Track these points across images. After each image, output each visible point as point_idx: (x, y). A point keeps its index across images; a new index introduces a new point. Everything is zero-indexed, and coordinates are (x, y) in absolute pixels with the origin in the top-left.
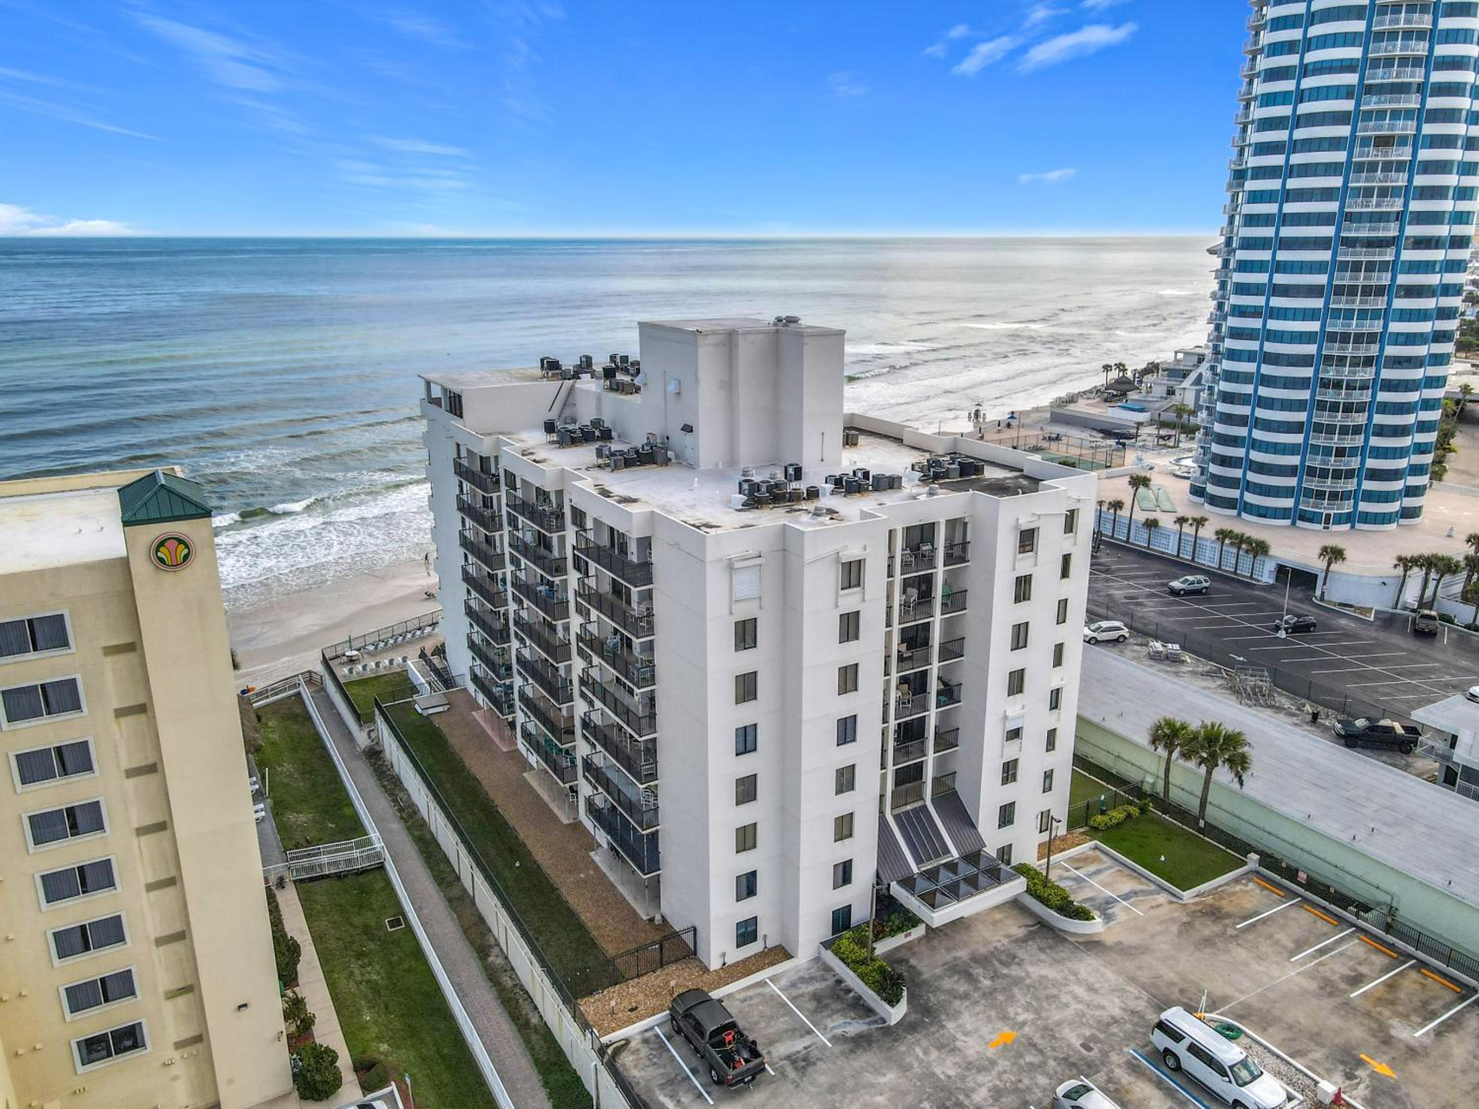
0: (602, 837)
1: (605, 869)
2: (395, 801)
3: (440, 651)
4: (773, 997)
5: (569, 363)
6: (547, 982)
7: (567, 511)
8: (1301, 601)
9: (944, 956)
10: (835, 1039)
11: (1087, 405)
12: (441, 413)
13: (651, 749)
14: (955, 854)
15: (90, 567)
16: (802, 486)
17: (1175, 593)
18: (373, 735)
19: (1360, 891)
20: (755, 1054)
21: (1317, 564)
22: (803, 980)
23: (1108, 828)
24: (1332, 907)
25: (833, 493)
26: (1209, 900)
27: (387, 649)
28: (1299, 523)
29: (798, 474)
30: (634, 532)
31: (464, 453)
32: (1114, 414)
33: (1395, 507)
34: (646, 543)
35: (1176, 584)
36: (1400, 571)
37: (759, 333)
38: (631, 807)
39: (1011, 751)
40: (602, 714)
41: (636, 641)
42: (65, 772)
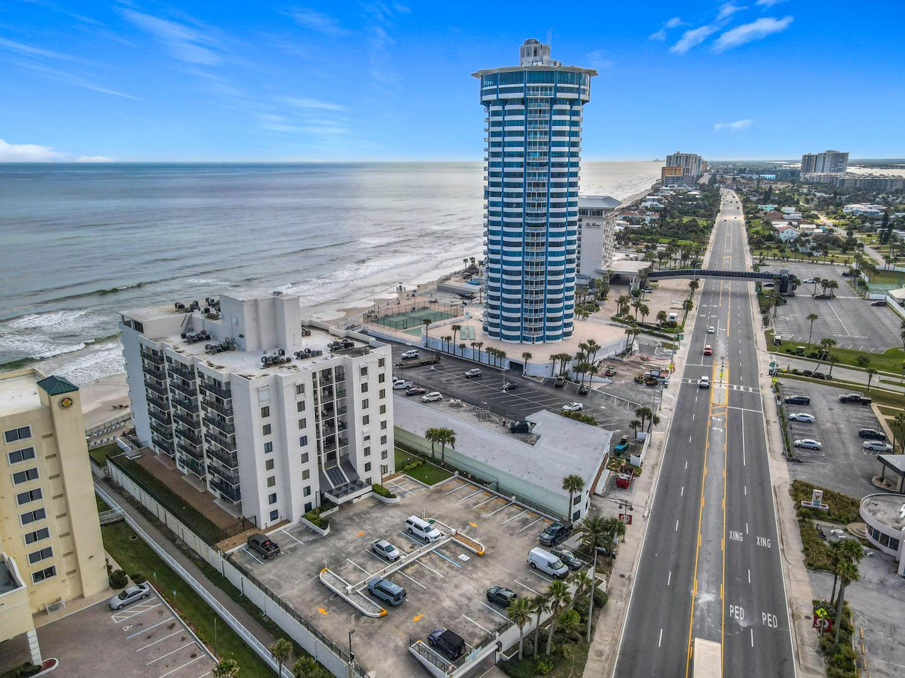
0: (217, 494)
1: (220, 505)
2: (123, 496)
3: (133, 432)
4: (284, 534)
5: (187, 305)
6: (201, 541)
7: (196, 371)
8: (518, 376)
9: (344, 515)
10: (304, 542)
11: (455, 281)
12: (131, 330)
13: (235, 455)
14: (348, 481)
15: (34, 411)
16: (284, 358)
17: (467, 377)
18: (106, 471)
19: (487, 478)
20: (276, 547)
21: (522, 360)
22: (295, 528)
23: (410, 470)
24: (478, 485)
25: (297, 359)
26: (439, 488)
27: (103, 434)
28: (523, 342)
29: (283, 353)
30: (224, 381)
31: (144, 348)
32: (465, 286)
33: (560, 332)
34: (228, 384)
35: (468, 373)
36: (552, 361)
37: (266, 299)
38: (229, 478)
39: (367, 444)
40: (215, 446)
41: (227, 418)
42: (29, 479)
